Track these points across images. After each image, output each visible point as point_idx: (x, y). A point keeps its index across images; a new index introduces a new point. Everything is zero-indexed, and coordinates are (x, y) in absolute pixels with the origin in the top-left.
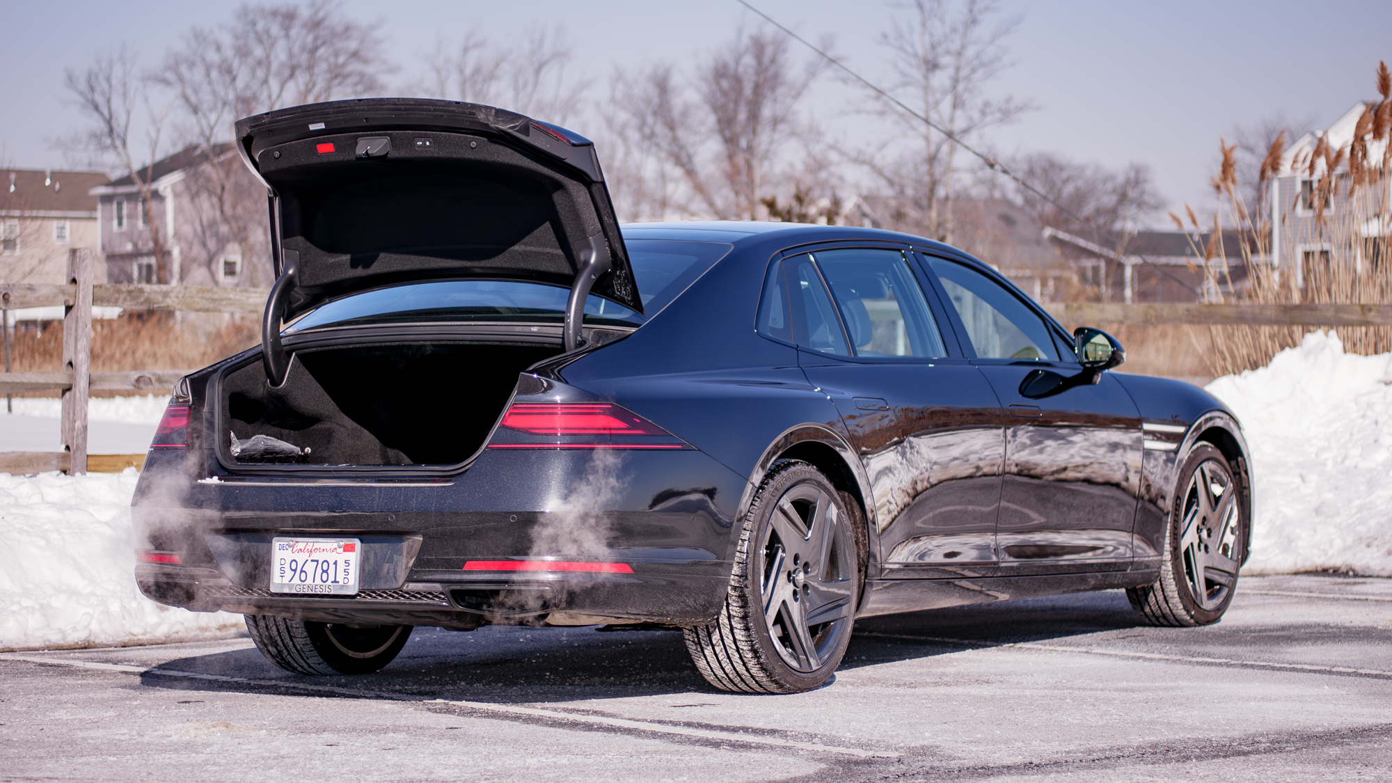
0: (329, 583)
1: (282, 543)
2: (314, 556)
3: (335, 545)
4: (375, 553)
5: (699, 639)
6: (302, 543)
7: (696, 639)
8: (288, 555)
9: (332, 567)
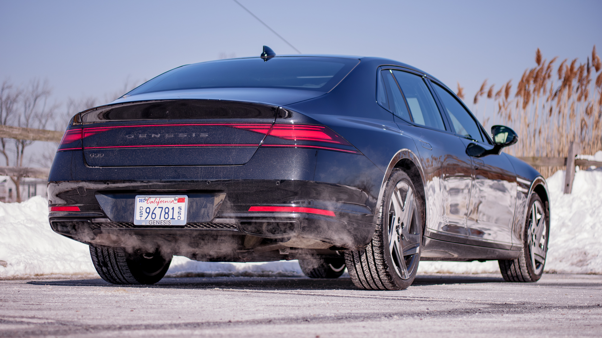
0: (169, 219)
1: (141, 199)
2: (160, 205)
3: (173, 199)
4: (196, 203)
5: (353, 259)
6: (153, 198)
7: (352, 259)
8: (145, 205)
9: (171, 211)
